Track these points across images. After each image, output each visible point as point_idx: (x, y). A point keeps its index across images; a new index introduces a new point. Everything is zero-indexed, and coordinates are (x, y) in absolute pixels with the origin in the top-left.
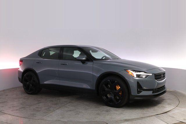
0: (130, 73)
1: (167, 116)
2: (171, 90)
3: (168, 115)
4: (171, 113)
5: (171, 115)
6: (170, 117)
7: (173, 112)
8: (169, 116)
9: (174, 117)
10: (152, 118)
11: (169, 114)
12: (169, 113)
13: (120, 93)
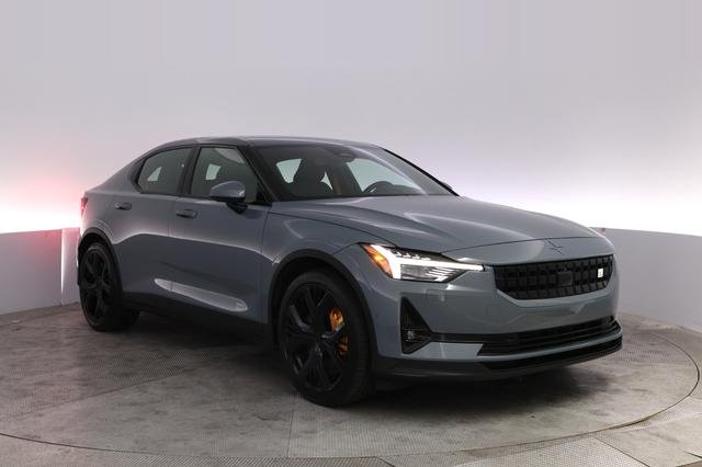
0: (378, 258)
1: (647, 435)
2: (664, 327)
3: (654, 431)
4: (664, 422)
5: (663, 431)
6: (660, 441)
7: (672, 419)
8: (658, 435)
9: (674, 441)
10: (584, 441)
11: (654, 428)
12: (654, 423)
13: (343, 347)
